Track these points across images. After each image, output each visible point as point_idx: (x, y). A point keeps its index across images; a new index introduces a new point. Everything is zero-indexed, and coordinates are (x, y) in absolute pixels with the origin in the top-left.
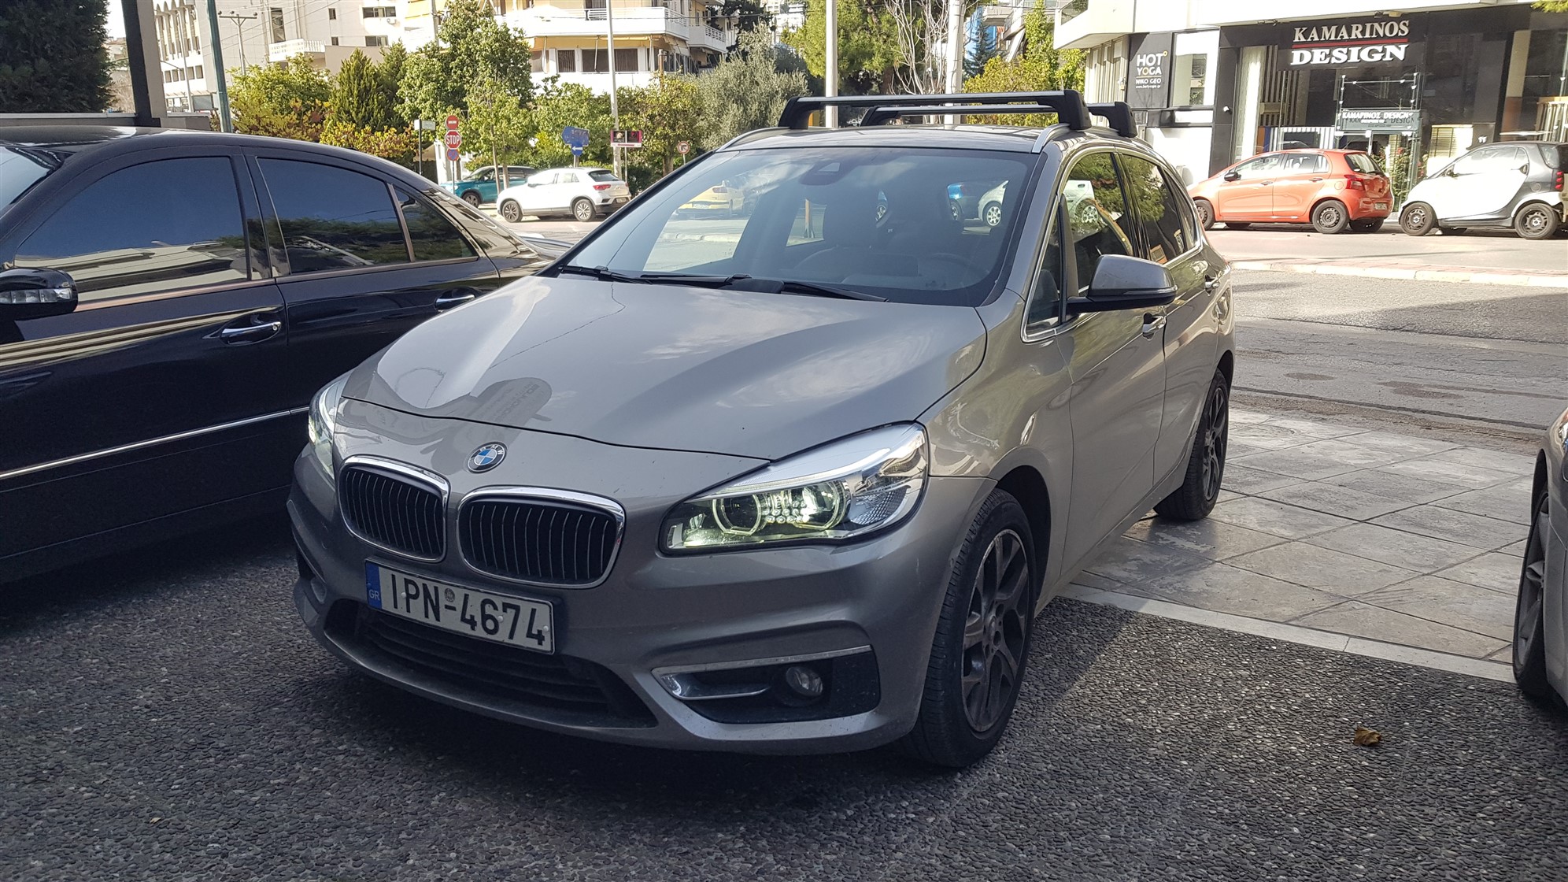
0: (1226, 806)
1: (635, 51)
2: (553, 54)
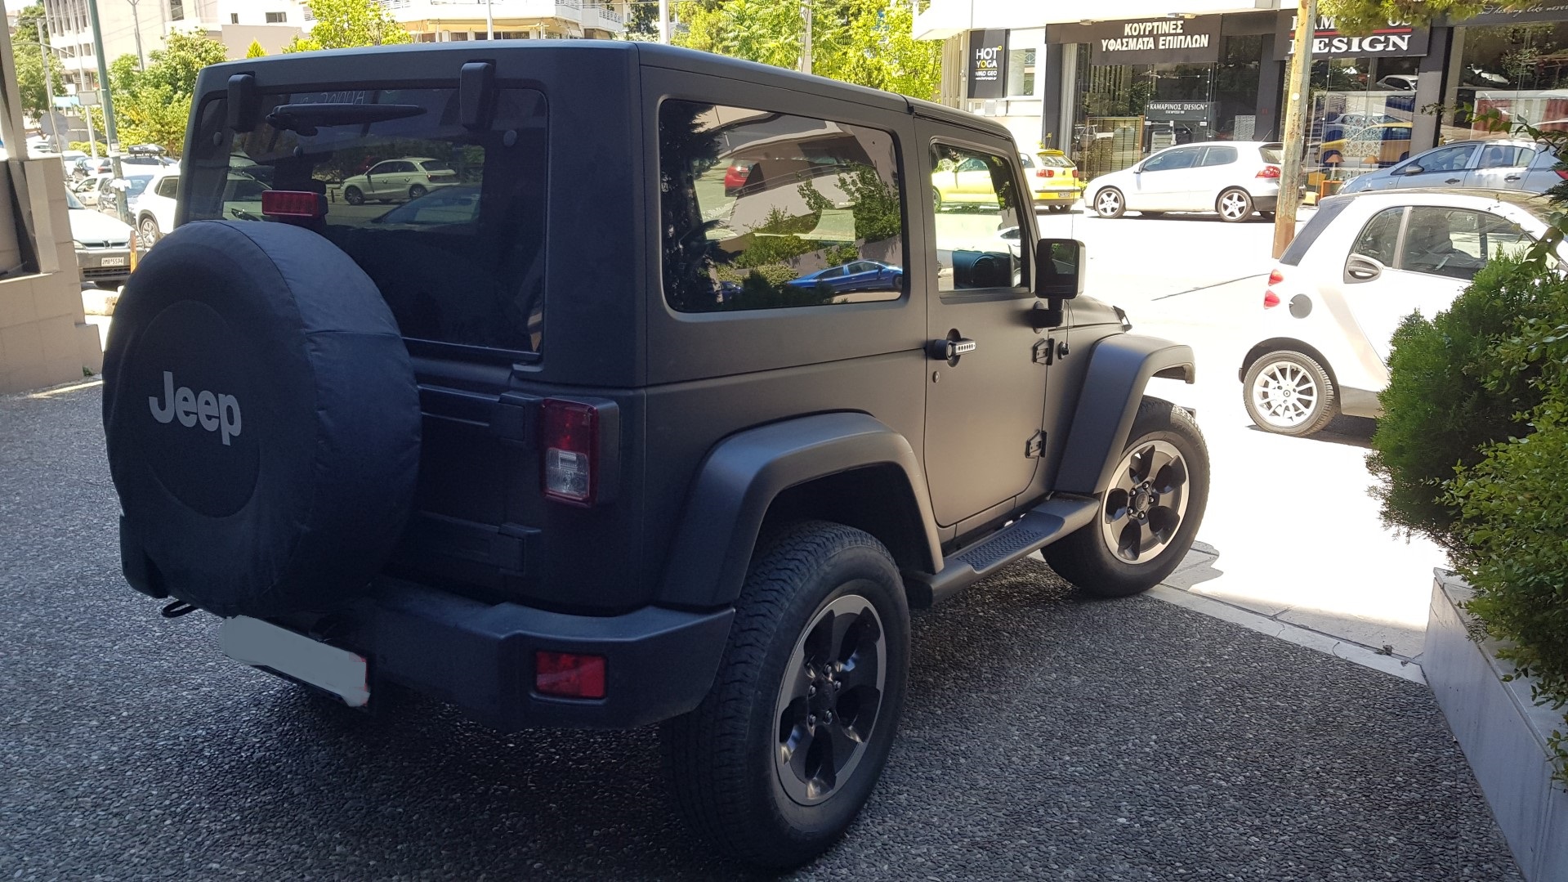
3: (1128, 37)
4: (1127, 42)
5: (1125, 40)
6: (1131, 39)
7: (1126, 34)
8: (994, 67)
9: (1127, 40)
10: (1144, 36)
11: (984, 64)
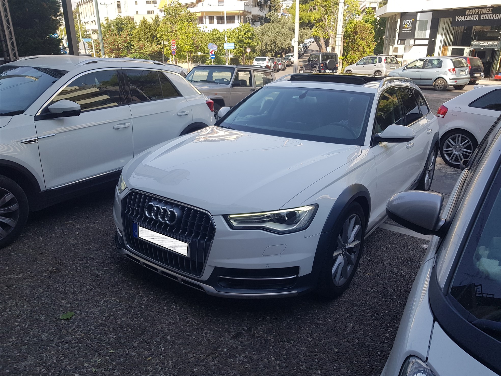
0: (376, 289)
1: (234, 16)
2: (207, 17)
3: (467, 15)
4: (467, 17)
5: (466, 17)
6: (468, 16)
7: (466, 14)
8: (410, 27)
9: (467, 16)
10: (475, 14)
11: (406, 26)
